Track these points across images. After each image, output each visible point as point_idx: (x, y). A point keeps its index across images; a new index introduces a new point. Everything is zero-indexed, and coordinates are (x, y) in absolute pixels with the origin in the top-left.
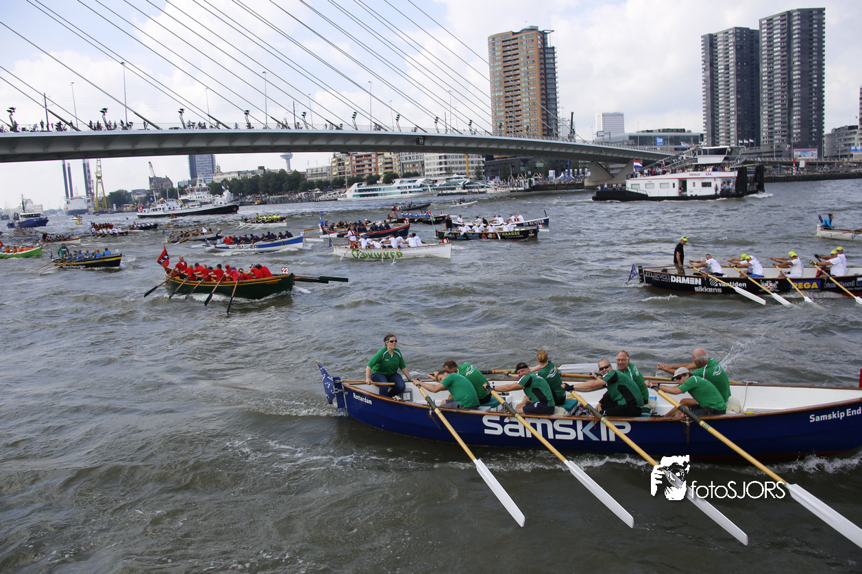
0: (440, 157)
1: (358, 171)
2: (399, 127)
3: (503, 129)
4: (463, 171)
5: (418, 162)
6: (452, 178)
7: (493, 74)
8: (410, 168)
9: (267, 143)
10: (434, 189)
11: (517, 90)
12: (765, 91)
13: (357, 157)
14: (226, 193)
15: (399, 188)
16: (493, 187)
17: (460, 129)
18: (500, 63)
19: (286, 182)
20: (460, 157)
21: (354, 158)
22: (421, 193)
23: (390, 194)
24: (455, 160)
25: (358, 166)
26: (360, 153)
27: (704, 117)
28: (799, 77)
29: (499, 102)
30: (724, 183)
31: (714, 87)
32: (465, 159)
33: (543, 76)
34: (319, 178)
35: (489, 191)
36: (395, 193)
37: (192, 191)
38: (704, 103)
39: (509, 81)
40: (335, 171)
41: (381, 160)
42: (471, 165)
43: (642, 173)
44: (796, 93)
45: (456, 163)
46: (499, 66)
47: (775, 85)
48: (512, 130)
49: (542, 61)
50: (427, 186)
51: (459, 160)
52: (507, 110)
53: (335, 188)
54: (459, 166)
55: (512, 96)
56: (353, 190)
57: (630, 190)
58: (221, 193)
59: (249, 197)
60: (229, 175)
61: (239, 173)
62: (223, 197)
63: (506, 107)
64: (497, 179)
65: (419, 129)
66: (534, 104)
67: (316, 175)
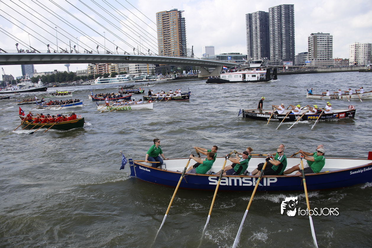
0: (136, 65)
1: (99, 72)
2: (117, 52)
3: (163, 53)
4: (146, 71)
5: (126, 68)
6: (141, 75)
7: (158, 29)
8: (123, 70)
9: (58, 59)
10: (133, 79)
11: (169, 36)
12: (271, 38)
13: (99, 65)
14: (40, 82)
15: (118, 79)
16: (159, 78)
17: (144, 53)
18: (161, 25)
19: (67, 77)
20: (145, 65)
21: (98, 66)
22: (128, 81)
23: (114, 82)
24: (142, 66)
25: (100, 70)
26: (100, 64)
27: (247, 48)
28: (285, 32)
29: (161, 41)
30: (261, 75)
31: (251, 35)
32: (147, 66)
33: (180, 30)
34: (82, 75)
35: (157, 80)
36: (117, 81)
37: (23, 81)
38: (247, 42)
39: (165, 32)
40: (90, 72)
41: (110, 67)
42: (149, 69)
43: (227, 71)
44: (284, 38)
45: (143, 68)
46: (161, 26)
47: (276, 35)
48: (167, 53)
49: (180, 24)
50: (131, 78)
51: (144, 66)
52: (164, 45)
53: (90, 79)
54: (144, 69)
55: (167, 39)
56: (98, 80)
57: (222, 79)
58: (37, 82)
59: (50, 84)
60: (41, 74)
61: (45, 73)
62: (38, 84)
63: (164, 44)
64: (161, 75)
65: (126, 53)
66: (176, 42)
67: (81, 73)
